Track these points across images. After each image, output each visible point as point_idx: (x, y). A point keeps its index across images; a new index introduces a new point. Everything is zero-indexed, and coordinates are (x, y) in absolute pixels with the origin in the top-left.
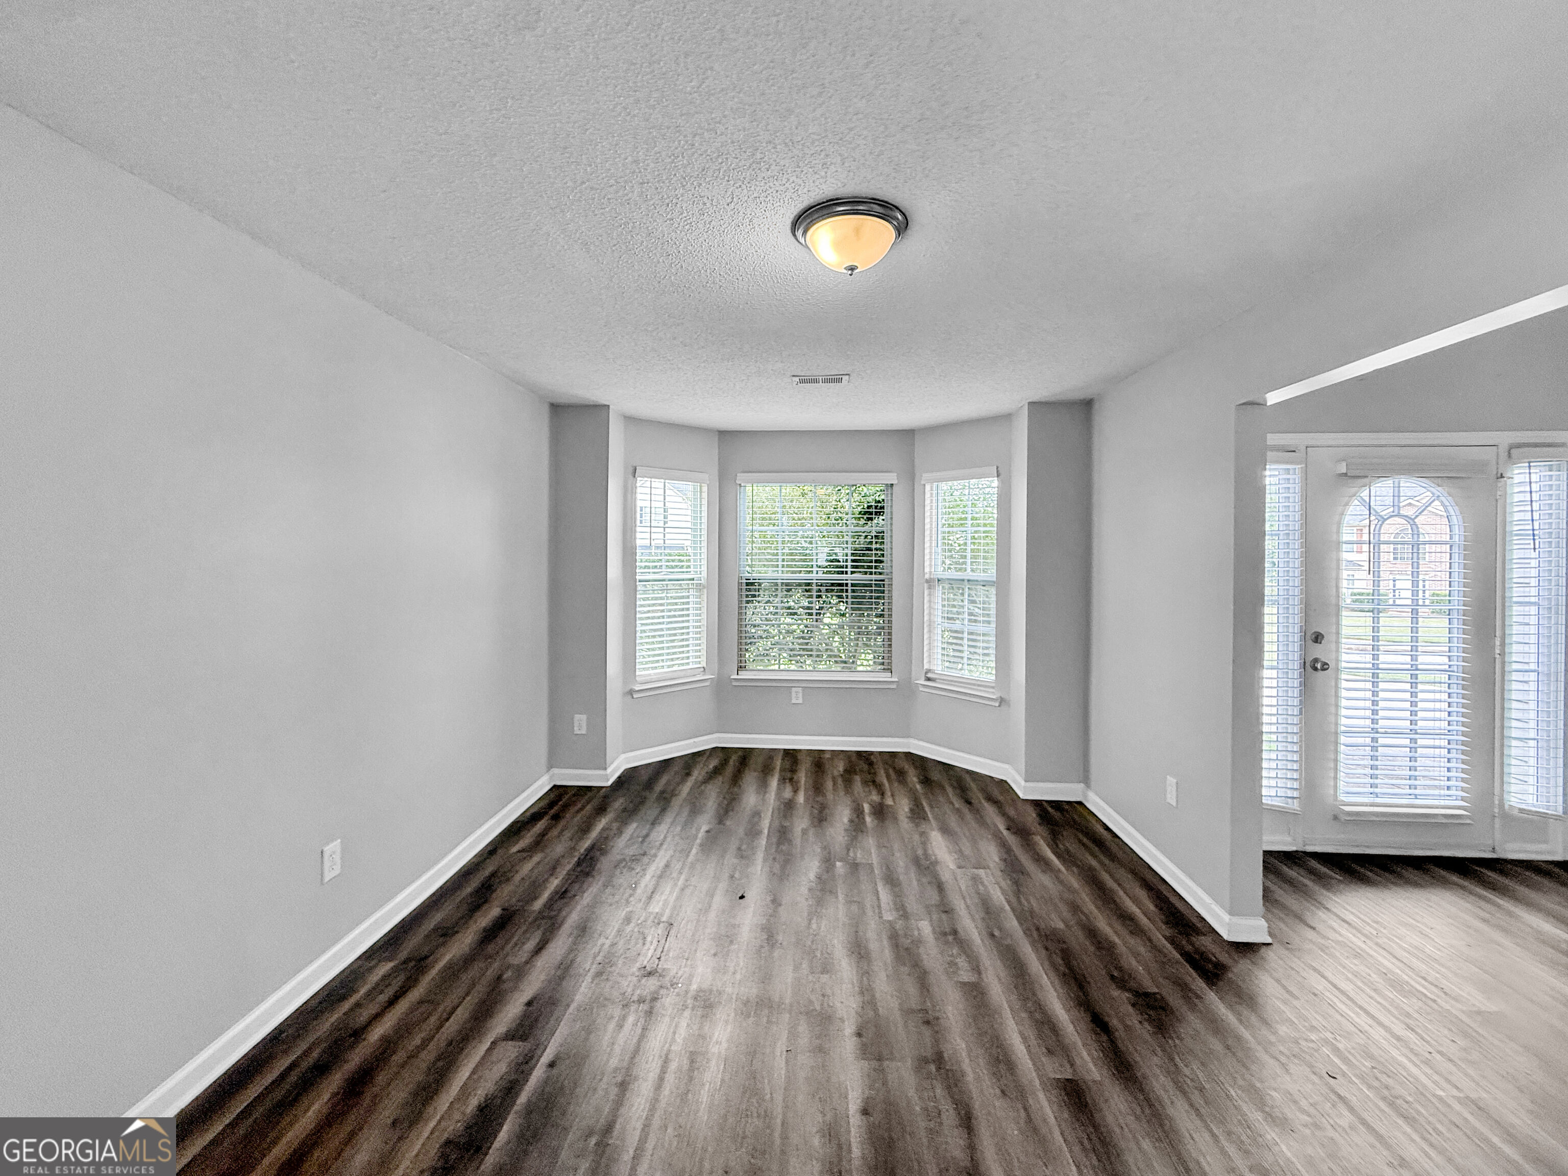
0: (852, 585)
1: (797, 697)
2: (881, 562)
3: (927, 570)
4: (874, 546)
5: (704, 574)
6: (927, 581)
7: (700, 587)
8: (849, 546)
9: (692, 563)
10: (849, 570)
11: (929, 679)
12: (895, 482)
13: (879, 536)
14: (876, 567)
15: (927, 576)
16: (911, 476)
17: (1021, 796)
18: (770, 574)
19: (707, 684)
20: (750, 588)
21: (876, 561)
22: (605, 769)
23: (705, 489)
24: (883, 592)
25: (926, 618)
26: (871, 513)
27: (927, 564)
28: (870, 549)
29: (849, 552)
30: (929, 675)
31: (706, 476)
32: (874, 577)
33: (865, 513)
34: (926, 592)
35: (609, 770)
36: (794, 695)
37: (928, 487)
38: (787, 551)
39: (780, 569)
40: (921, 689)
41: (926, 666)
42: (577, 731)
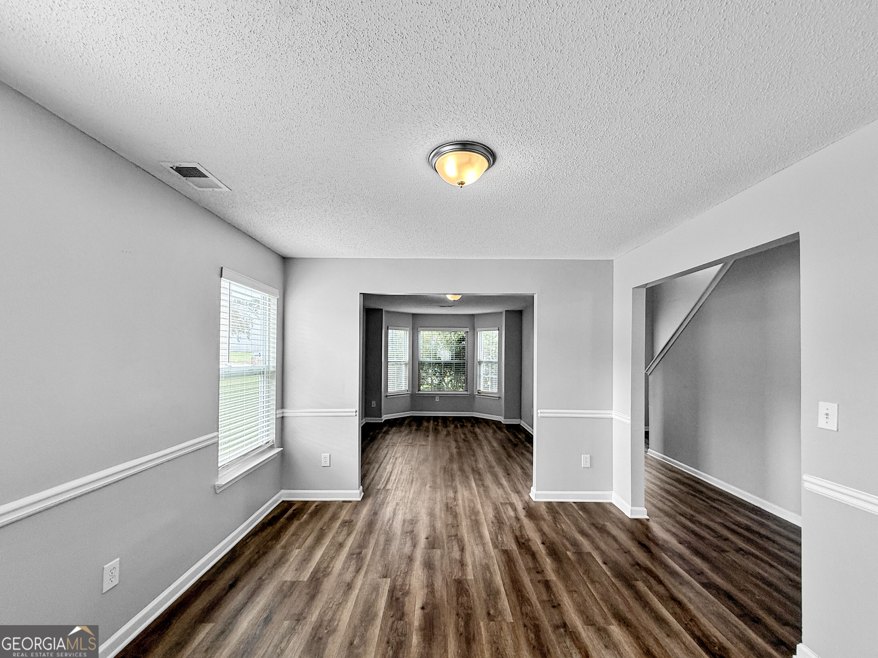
0: (455, 363)
1: (437, 399)
2: (465, 356)
3: (478, 359)
4: (462, 351)
5: (408, 360)
6: (479, 362)
7: (406, 364)
8: (454, 351)
9: (404, 356)
10: (454, 359)
11: (479, 393)
12: (468, 331)
13: (464, 348)
14: (463, 358)
15: (478, 361)
16: (473, 329)
17: (503, 423)
18: (428, 360)
19: (409, 395)
20: (422, 364)
21: (463, 356)
22: (381, 417)
23: (408, 332)
24: (465, 366)
25: (478, 374)
26: (461, 341)
27: (478, 357)
28: (461, 352)
29: (454, 353)
30: (479, 392)
31: (408, 328)
32: (462, 361)
33: (459, 341)
34: (478, 366)
35: (382, 418)
36: (436, 398)
37: (479, 333)
38: (434, 353)
39: (432, 358)
40: (477, 396)
41: (478, 389)
42: (373, 406)
